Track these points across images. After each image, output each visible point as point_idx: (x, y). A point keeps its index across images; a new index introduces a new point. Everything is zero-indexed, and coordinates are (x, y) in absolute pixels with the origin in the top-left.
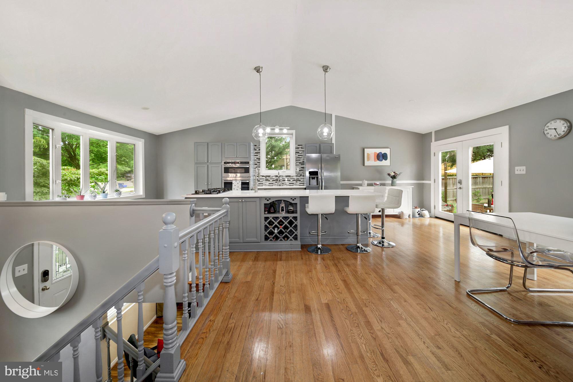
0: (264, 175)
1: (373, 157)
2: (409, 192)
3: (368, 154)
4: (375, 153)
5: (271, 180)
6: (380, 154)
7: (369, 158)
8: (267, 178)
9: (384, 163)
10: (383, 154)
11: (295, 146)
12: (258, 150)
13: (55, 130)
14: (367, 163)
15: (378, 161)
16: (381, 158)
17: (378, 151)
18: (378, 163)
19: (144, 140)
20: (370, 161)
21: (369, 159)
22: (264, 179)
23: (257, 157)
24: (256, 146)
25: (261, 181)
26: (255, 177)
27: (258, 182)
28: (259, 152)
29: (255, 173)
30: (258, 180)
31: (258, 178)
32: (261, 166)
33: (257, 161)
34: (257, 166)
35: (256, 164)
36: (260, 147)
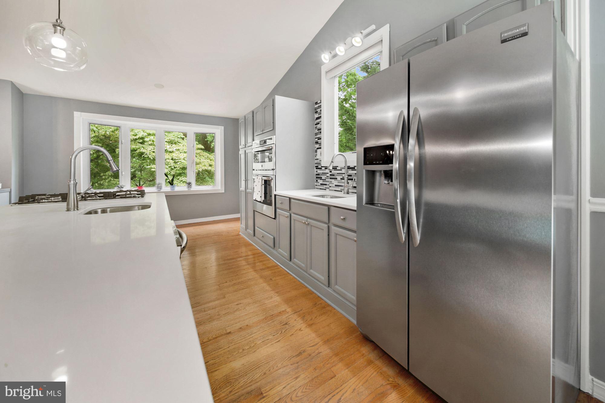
12: (318, 111)
19: (223, 127)
22: (328, 175)
23: (318, 126)
24: (316, 103)
25: (323, 177)
26: (316, 170)
27: (319, 181)
28: (320, 116)
29: (316, 161)
30: (318, 177)
31: (319, 171)
32: (322, 146)
33: (318, 136)
34: (317, 146)
35: (317, 143)
36: (322, 104)
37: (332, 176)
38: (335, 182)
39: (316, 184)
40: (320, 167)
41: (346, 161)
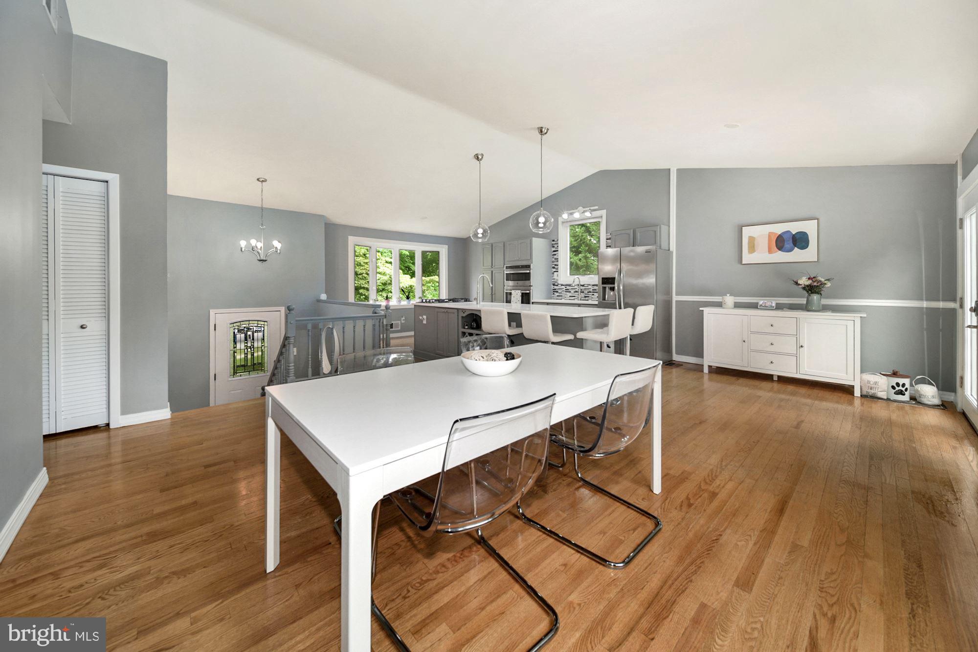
0: (564, 283)
1: (763, 244)
2: (851, 328)
3: (752, 240)
4: (770, 234)
5: (572, 291)
6: (785, 237)
7: (754, 246)
8: (568, 287)
9: (797, 255)
10: (794, 235)
11: (605, 236)
12: (556, 246)
13: (372, 247)
14: (747, 258)
15: (780, 251)
16: (788, 244)
17: (779, 229)
18: (780, 257)
19: (447, 246)
20: (755, 253)
21: (752, 248)
22: (564, 290)
23: (555, 257)
24: (553, 241)
25: (559, 291)
26: (552, 286)
27: (555, 293)
28: (557, 250)
29: (553, 280)
30: (555, 291)
31: (556, 287)
32: (559, 270)
33: (555, 263)
34: (554, 270)
35: (554, 268)
36: (559, 242)
37: (567, 291)
38: (569, 294)
39: (552, 296)
40: (556, 284)
41: (580, 282)
